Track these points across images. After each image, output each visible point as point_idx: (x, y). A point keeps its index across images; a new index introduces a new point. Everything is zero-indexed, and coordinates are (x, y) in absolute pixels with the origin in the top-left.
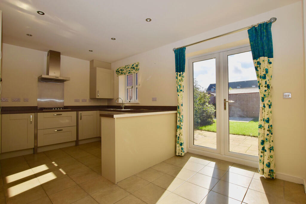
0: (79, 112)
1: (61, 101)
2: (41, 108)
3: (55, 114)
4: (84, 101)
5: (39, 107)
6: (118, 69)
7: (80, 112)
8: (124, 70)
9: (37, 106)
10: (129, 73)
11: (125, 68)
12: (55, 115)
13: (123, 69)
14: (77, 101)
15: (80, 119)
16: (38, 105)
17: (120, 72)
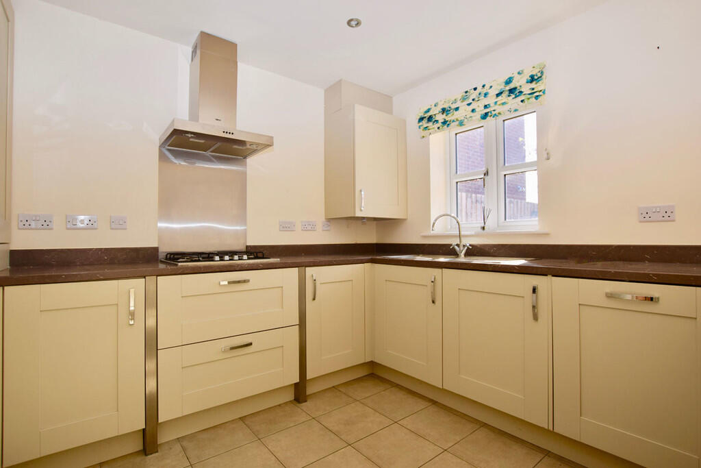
0: (308, 269)
1: (238, 228)
2: (171, 254)
3: (223, 278)
4: (309, 227)
5: (165, 248)
6: (428, 111)
7: (310, 271)
8: (457, 109)
9: (156, 246)
10: (485, 116)
11: (463, 99)
12: (222, 283)
13: (454, 106)
14: (286, 227)
15: (311, 297)
16: (160, 239)
17: (440, 118)
